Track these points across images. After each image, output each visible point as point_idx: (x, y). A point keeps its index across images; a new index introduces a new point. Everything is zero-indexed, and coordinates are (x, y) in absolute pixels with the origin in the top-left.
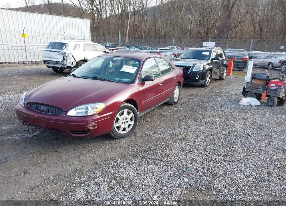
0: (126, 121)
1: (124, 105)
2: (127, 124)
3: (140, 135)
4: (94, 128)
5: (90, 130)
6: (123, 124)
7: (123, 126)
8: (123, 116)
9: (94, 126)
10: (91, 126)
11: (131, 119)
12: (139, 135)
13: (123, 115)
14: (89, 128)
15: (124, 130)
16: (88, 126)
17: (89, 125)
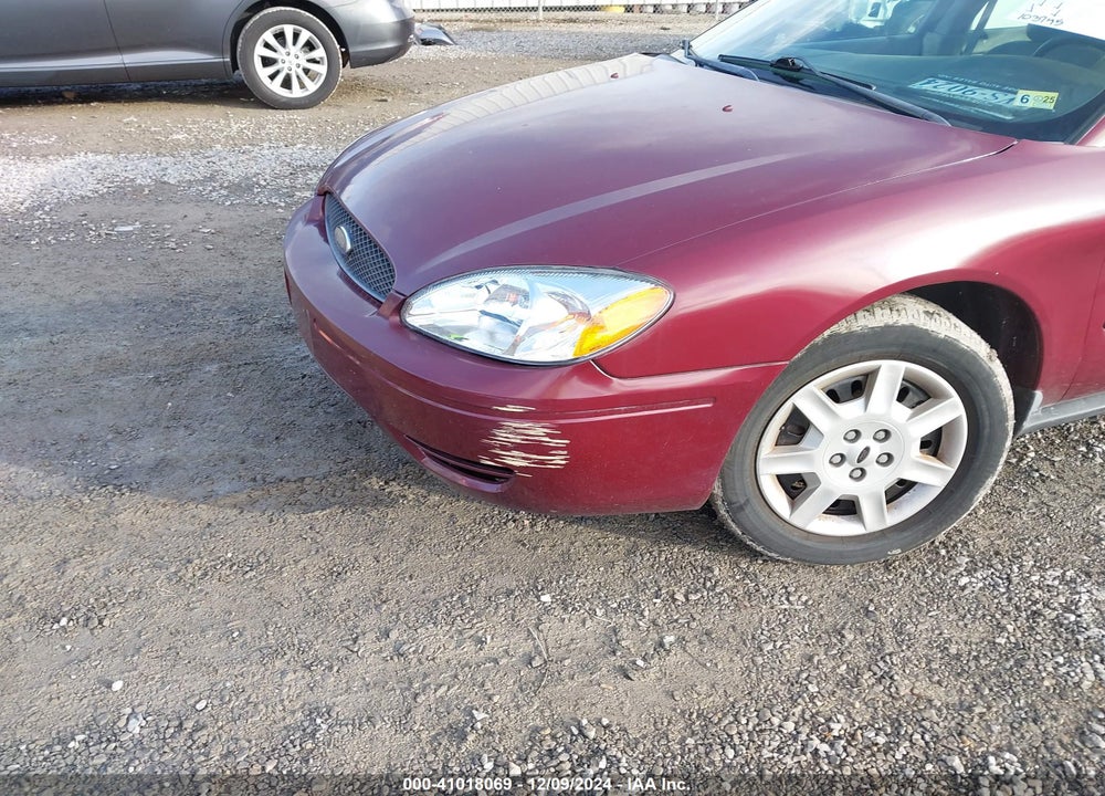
0: (877, 449)
1: (887, 327)
2: (880, 479)
3: (977, 582)
4: (542, 462)
5: (509, 469)
6: (847, 468)
7: (837, 483)
8: (851, 410)
9: (537, 448)
10: (518, 447)
11: (933, 444)
12: (964, 581)
13: (860, 402)
14: (498, 456)
15: (846, 507)
16: (489, 435)
17: (502, 436)
